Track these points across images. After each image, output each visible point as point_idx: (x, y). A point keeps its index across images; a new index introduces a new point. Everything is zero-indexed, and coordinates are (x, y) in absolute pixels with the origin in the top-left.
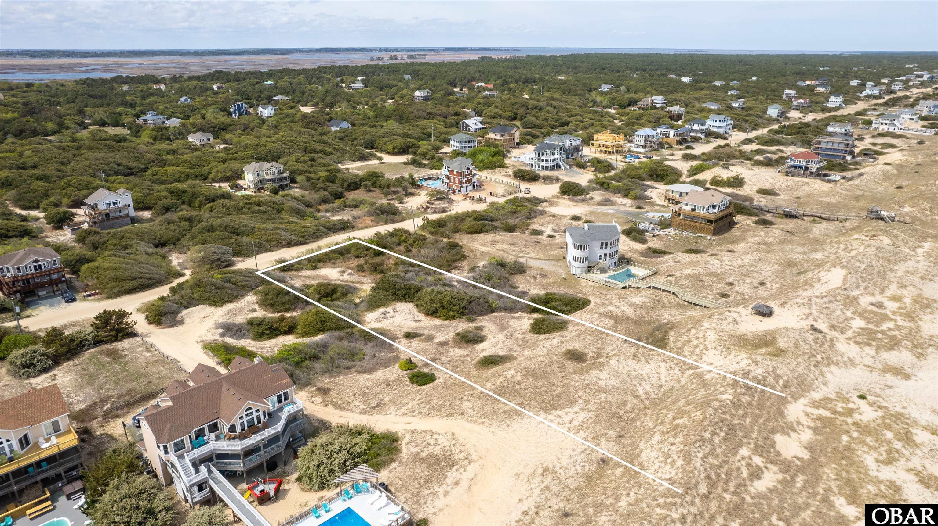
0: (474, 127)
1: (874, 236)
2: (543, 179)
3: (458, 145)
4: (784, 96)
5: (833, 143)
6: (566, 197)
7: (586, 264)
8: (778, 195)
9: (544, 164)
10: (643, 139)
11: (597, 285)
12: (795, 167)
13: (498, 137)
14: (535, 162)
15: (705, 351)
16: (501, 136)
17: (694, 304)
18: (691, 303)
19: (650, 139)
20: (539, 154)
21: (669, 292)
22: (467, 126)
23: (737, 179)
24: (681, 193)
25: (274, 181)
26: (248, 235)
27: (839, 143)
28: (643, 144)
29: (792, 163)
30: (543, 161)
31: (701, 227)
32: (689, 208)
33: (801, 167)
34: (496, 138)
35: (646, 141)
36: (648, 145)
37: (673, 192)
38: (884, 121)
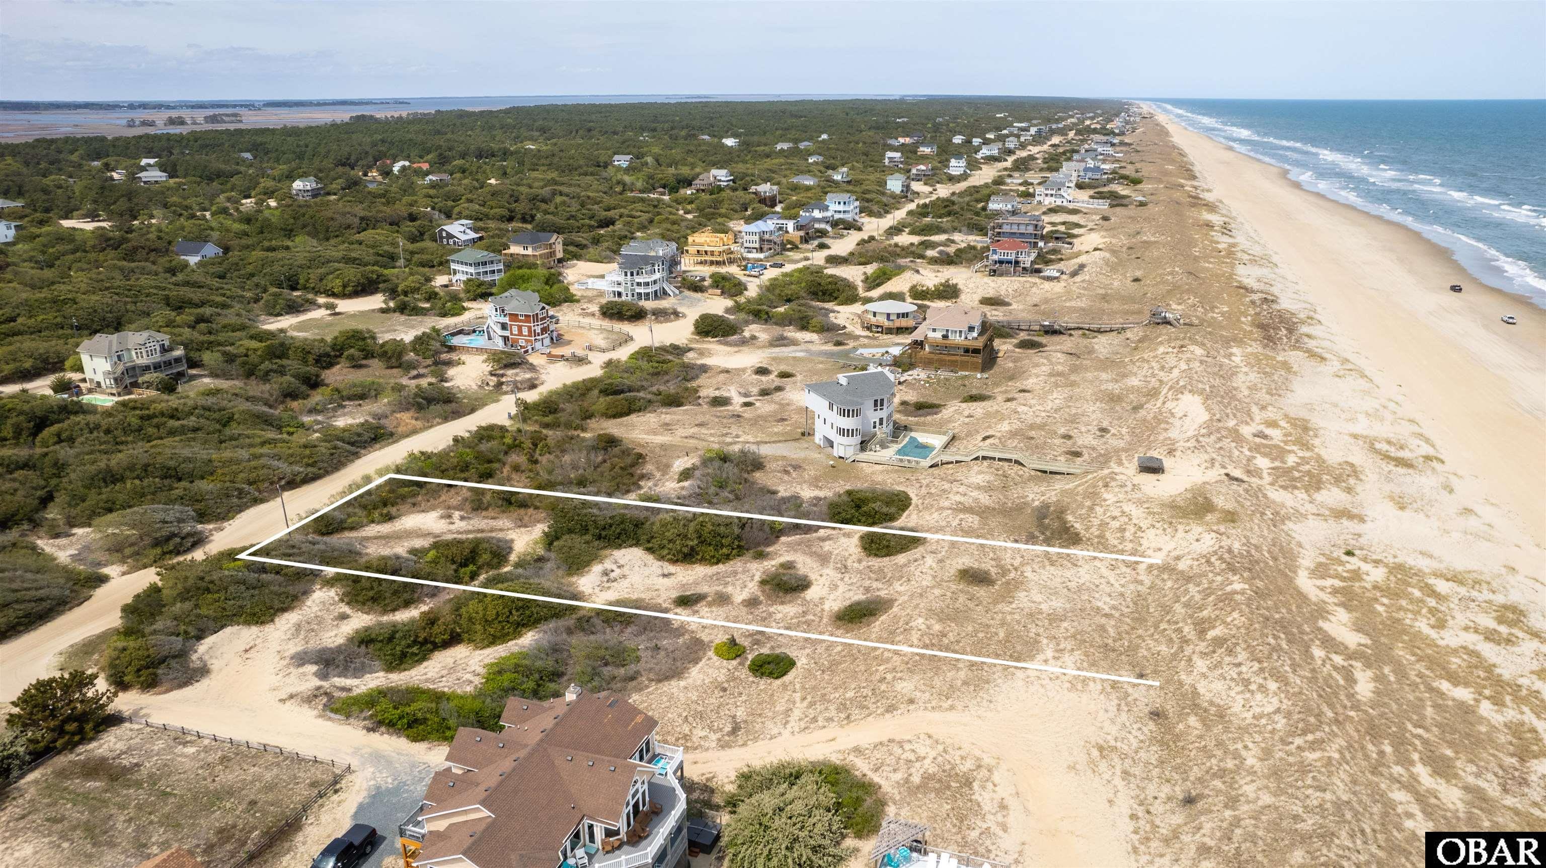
0: (464, 237)
1: (1182, 347)
2: (654, 314)
3: (471, 270)
4: (887, 161)
5: (1019, 224)
6: (710, 339)
7: (857, 439)
8: (1008, 304)
9: (641, 290)
10: (757, 238)
11: (890, 468)
12: (1001, 262)
13: (530, 252)
14: (626, 289)
15: (1139, 534)
16: (534, 249)
17: (1051, 473)
18: (1045, 472)
19: (767, 237)
20: (632, 274)
21: (1010, 460)
22: (450, 236)
23: (949, 286)
24: (888, 315)
25: (157, 367)
26: (202, 478)
27: (1027, 225)
28: (757, 245)
29: (996, 257)
30: (639, 284)
31: (962, 362)
32: (938, 335)
33: (1009, 262)
34: (525, 252)
35: (762, 240)
36: (766, 247)
37: (875, 314)
38: (1049, 192)
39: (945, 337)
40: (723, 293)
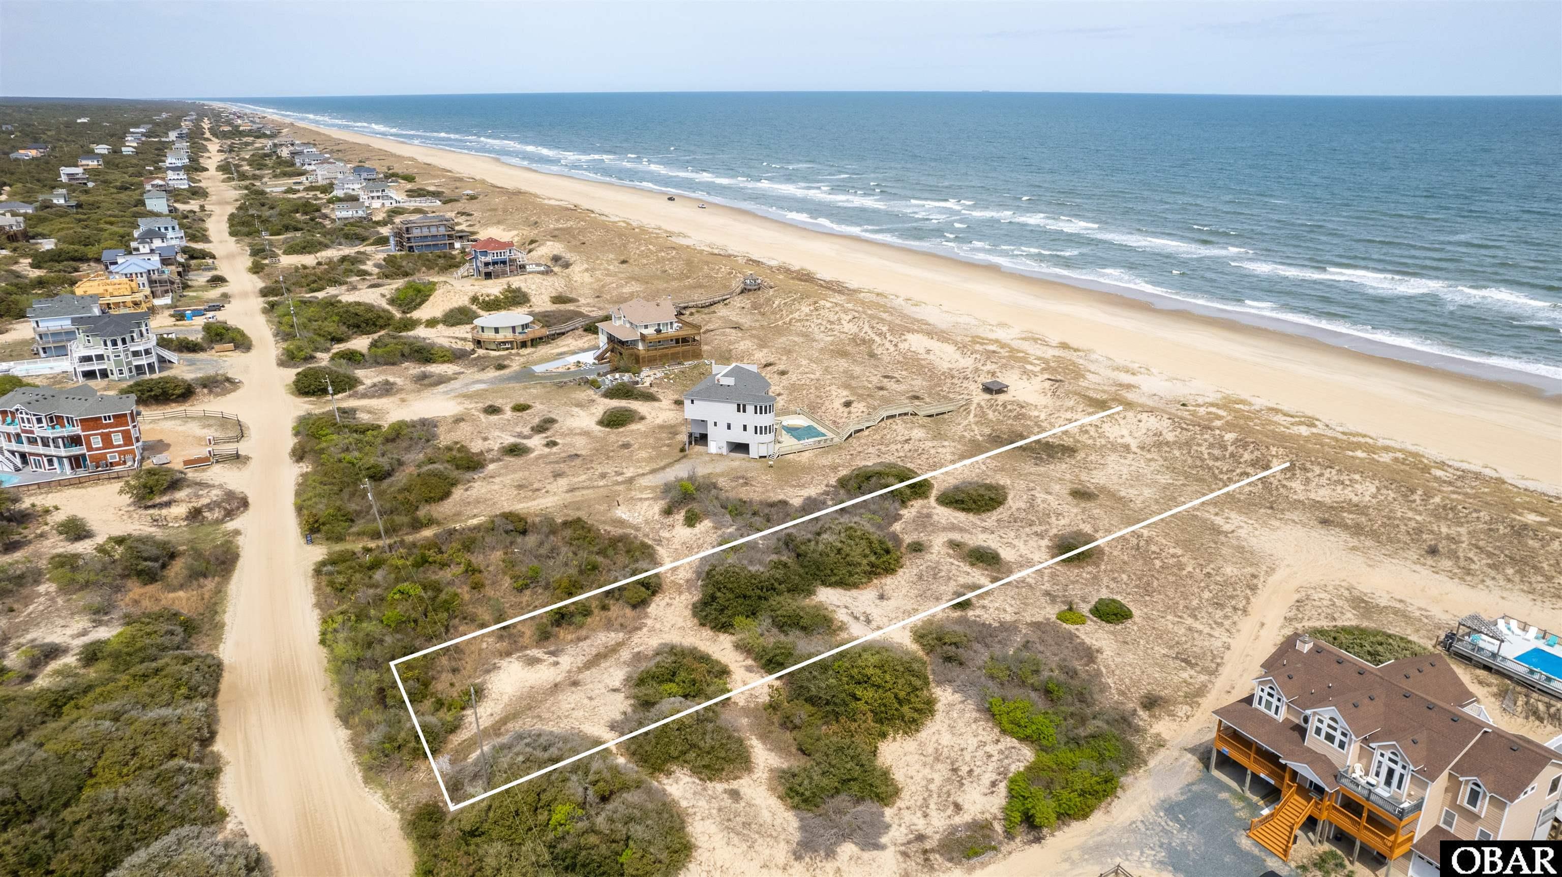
2: (205, 386)
5: (429, 227)
8: (575, 299)
9: (143, 361)
10: (144, 279)
14: (118, 363)
19: (155, 277)
24: (514, 328)
27: (438, 226)
29: (489, 259)
30: (136, 354)
32: (651, 331)
35: (151, 282)
36: (159, 289)
37: (497, 330)
38: (375, 194)
39: (659, 331)
40: (237, 347)
